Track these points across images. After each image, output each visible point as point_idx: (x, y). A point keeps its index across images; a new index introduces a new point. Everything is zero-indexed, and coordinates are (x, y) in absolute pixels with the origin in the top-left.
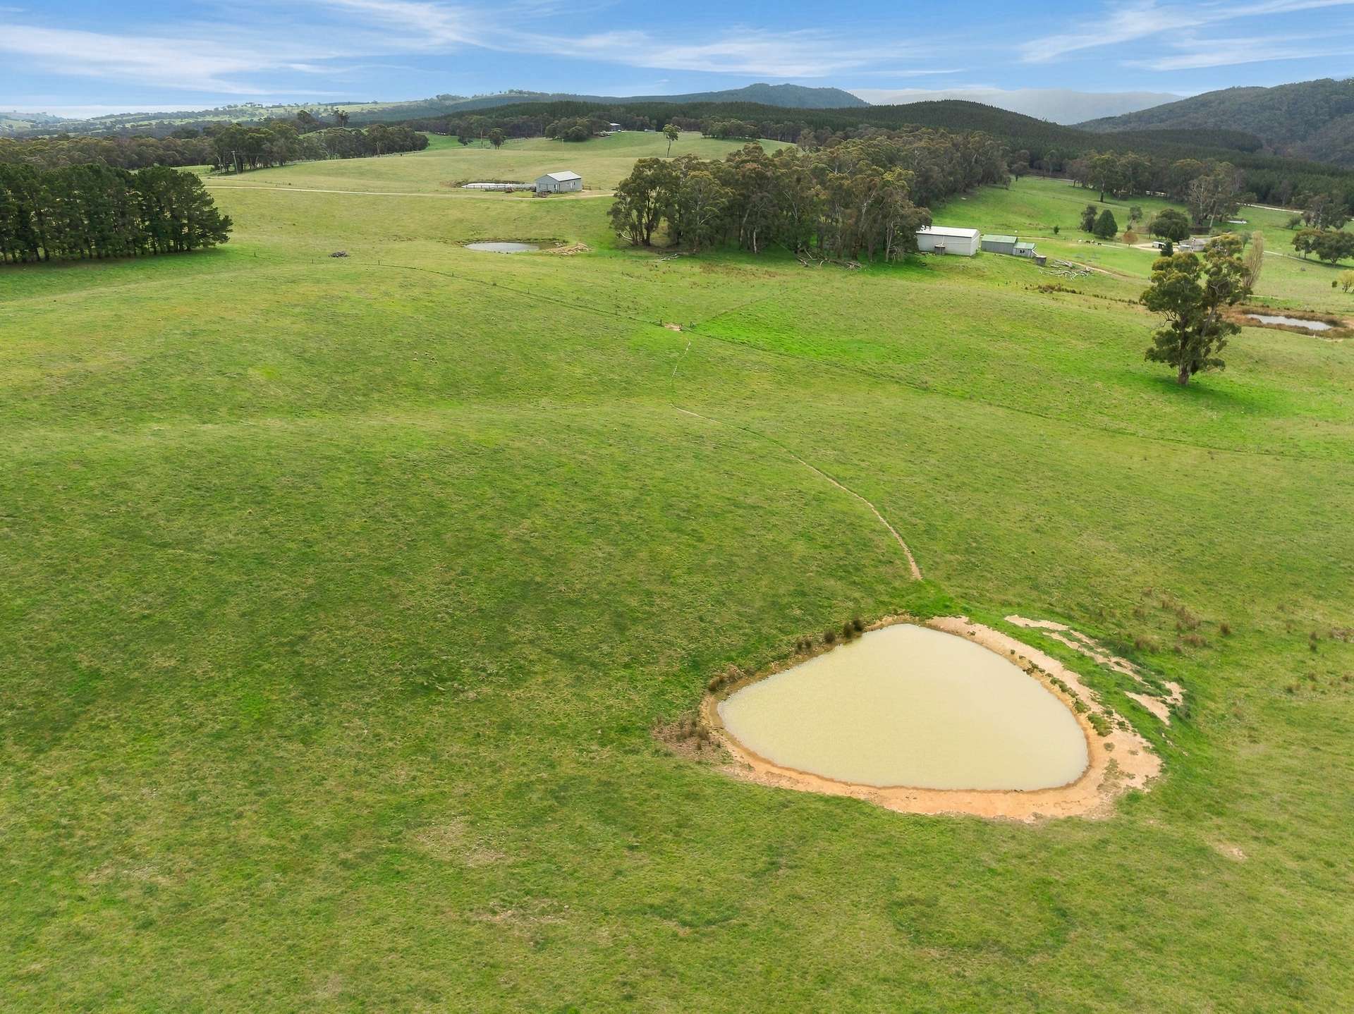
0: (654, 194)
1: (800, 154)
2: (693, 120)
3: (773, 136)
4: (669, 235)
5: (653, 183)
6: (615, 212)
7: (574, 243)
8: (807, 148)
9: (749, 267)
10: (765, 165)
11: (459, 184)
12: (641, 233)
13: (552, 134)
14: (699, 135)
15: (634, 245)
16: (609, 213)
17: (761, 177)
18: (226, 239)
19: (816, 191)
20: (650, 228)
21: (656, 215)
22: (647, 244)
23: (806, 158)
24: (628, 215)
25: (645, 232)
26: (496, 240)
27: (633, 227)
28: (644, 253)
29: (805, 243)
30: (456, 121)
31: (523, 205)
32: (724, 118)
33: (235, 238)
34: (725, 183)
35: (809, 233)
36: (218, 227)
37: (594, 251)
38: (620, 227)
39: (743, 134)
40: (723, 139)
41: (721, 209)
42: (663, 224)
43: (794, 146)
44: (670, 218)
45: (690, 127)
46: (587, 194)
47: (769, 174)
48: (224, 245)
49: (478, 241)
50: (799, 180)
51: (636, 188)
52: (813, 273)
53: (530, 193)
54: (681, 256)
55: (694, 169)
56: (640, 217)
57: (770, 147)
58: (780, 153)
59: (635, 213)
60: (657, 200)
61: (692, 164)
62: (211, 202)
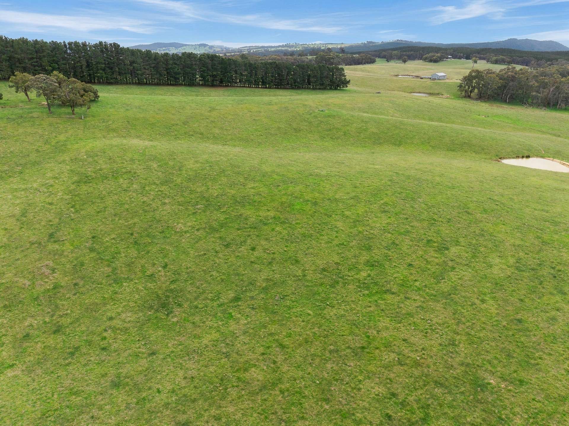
0: (474, 81)
1: (529, 70)
2: (482, 56)
3: (518, 63)
4: (478, 95)
5: (474, 77)
6: (460, 86)
7: (446, 95)
8: (533, 68)
9: (505, 106)
10: (516, 73)
11: (396, 76)
12: (468, 94)
13: (425, 60)
14: (485, 62)
15: (465, 97)
16: (458, 86)
17: (513, 77)
18: (347, 87)
19: (533, 83)
20: (471, 92)
21: (474, 88)
22: (469, 97)
23: (532, 72)
24: (465, 87)
25: (469, 93)
26: (420, 93)
27: (466, 91)
28: (468, 99)
29: (527, 101)
30: (384, 53)
31: (428, 83)
32: (496, 55)
33: (350, 87)
34: (500, 79)
35: (529, 98)
36: (346, 83)
37: (452, 98)
38: (462, 91)
39: (504, 62)
40: (496, 64)
41: (498, 87)
42: (476, 91)
43: (527, 67)
44: (478, 89)
45: (481, 59)
46: (447, 81)
47: (516, 76)
48: (347, 88)
49: (414, 93)
50: (527, 79)
51: (468, 79)
52: (528, 110)
53: (429, 79)
54: (481, 101)
55: (490, 74)
56: (469, 88)
57: (518, 67)
58: (521, 70)
59: (467, 87)
60: (475, 83)
61: (489, 72)
62: (346, 76)
